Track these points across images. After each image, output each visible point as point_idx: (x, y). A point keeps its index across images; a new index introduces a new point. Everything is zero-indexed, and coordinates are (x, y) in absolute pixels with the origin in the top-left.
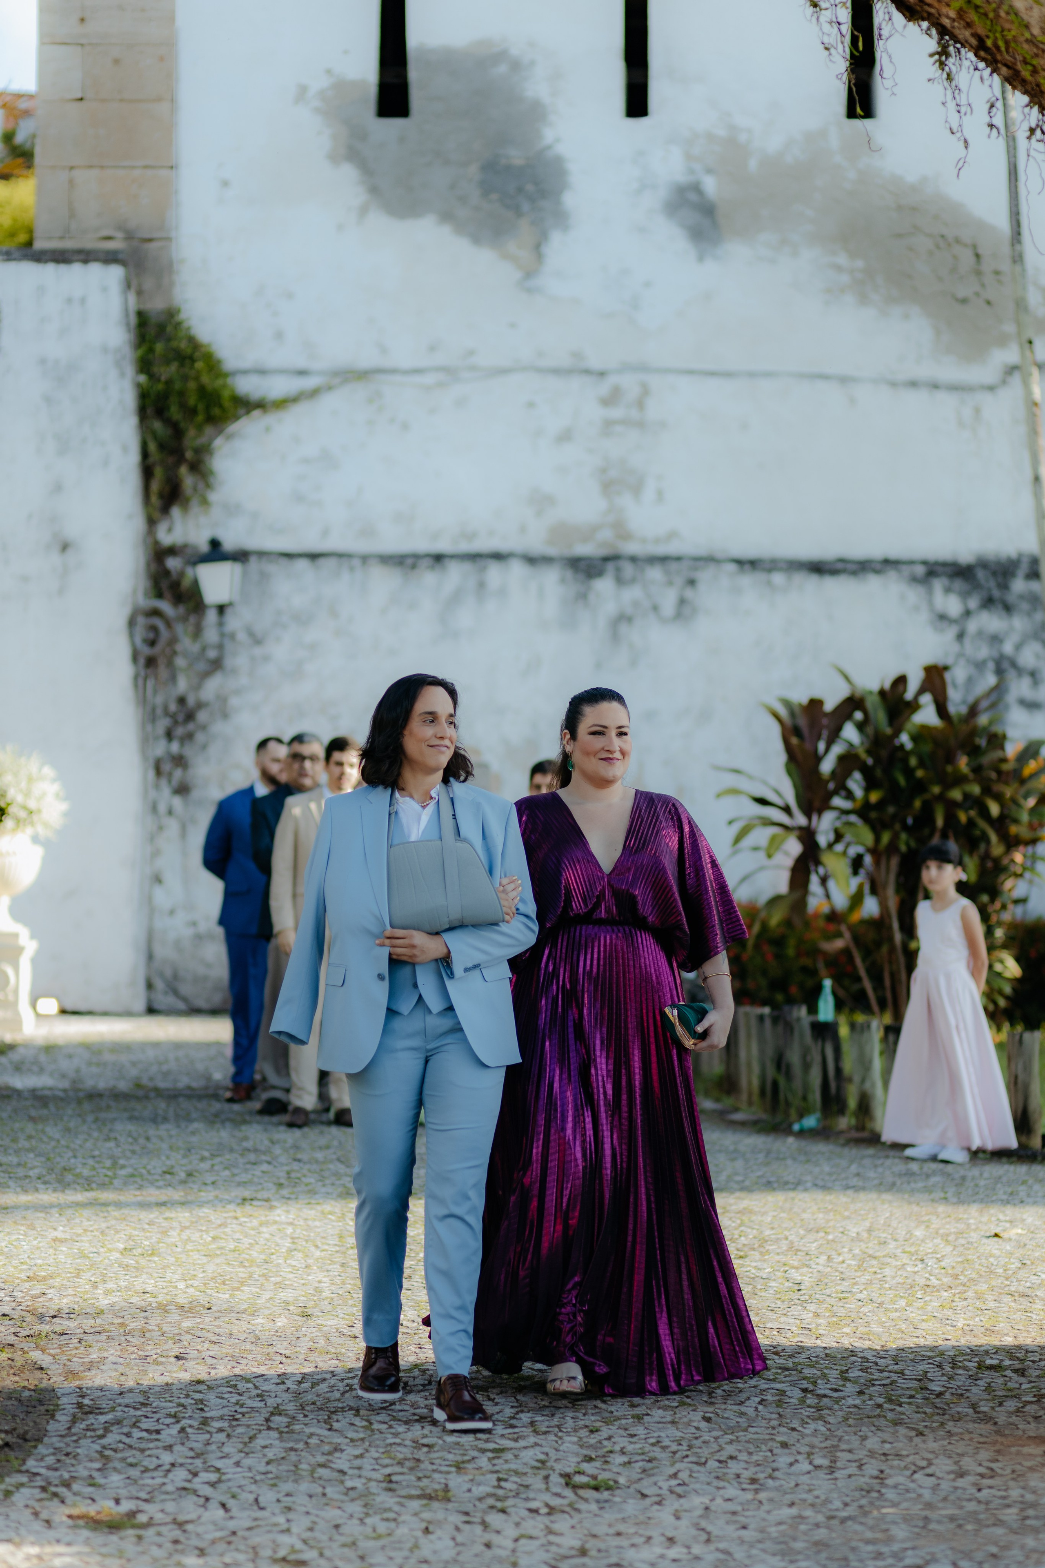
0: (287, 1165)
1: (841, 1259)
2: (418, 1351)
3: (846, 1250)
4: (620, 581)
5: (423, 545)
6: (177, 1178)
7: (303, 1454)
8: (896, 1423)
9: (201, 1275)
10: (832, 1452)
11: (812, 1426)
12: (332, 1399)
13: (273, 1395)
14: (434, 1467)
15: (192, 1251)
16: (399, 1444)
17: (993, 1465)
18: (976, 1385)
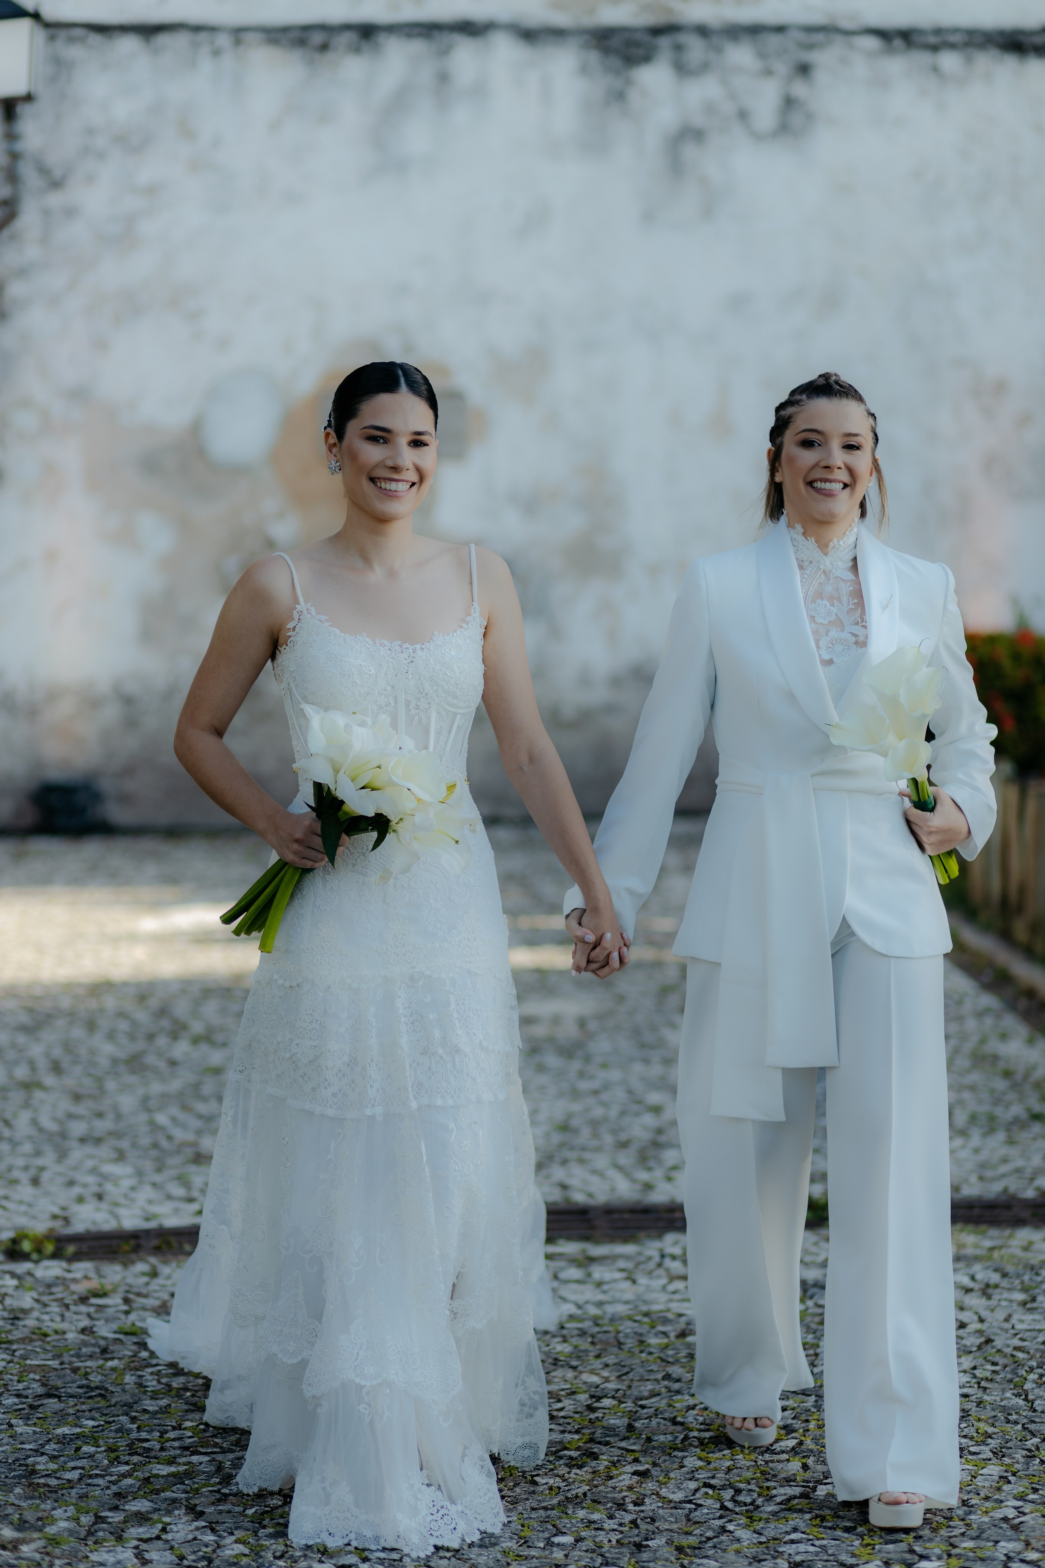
4: (681, 69)
5: (339, 10)
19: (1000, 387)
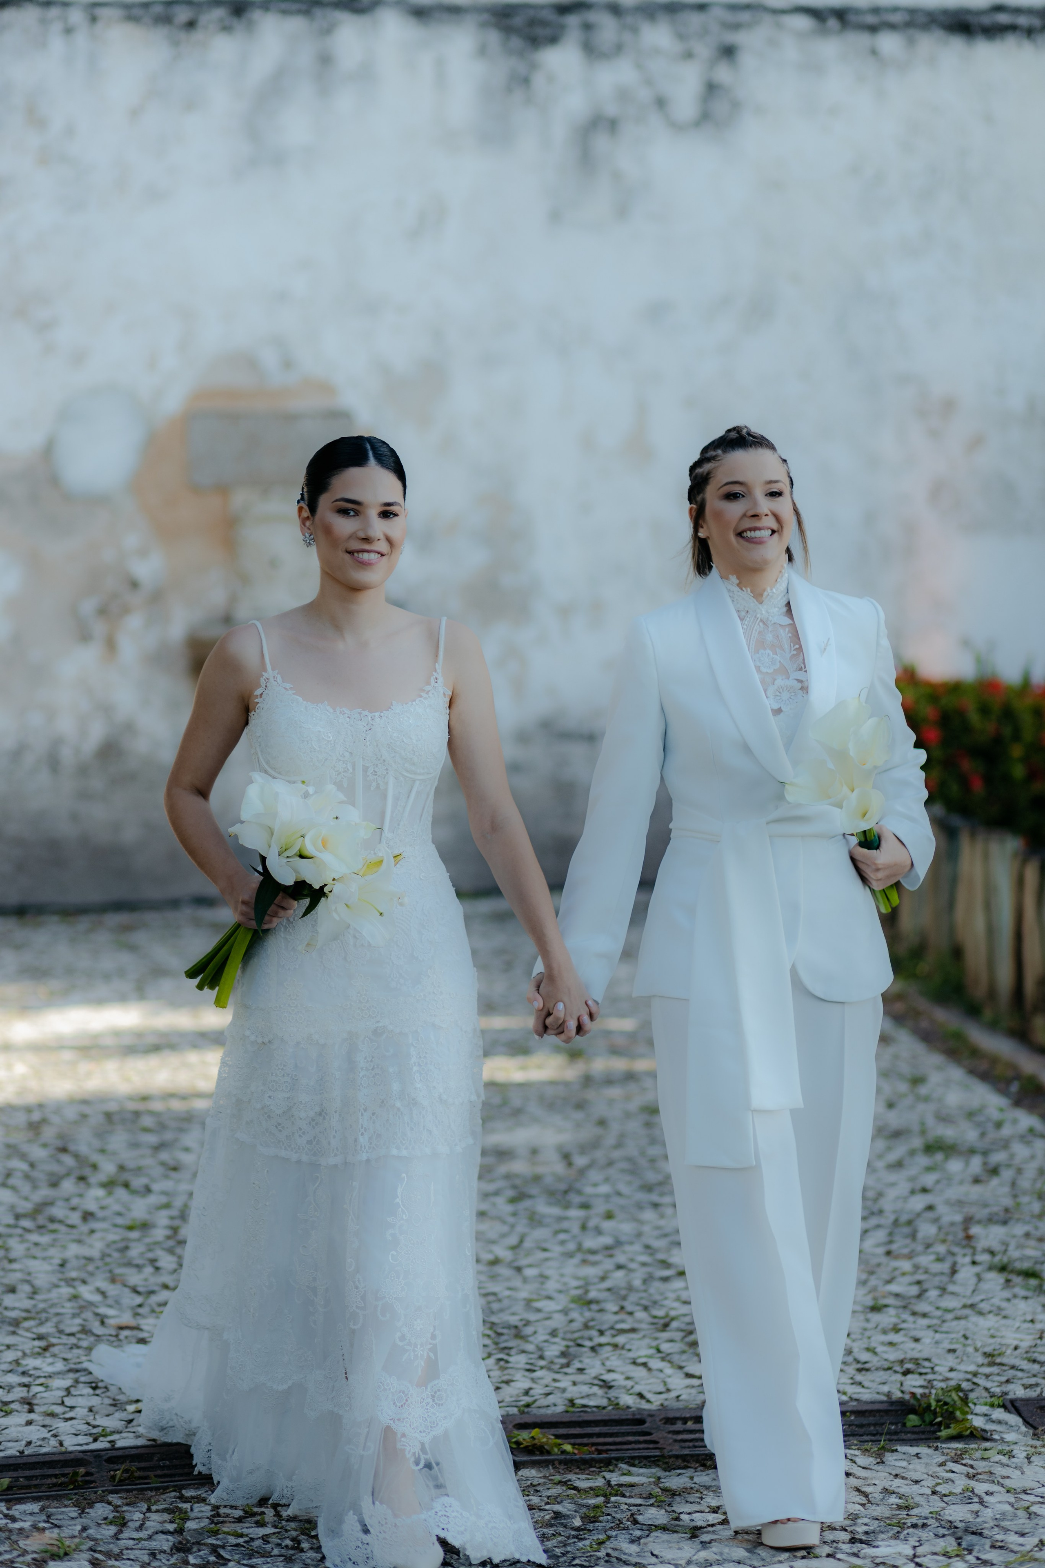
19: (949, 406)
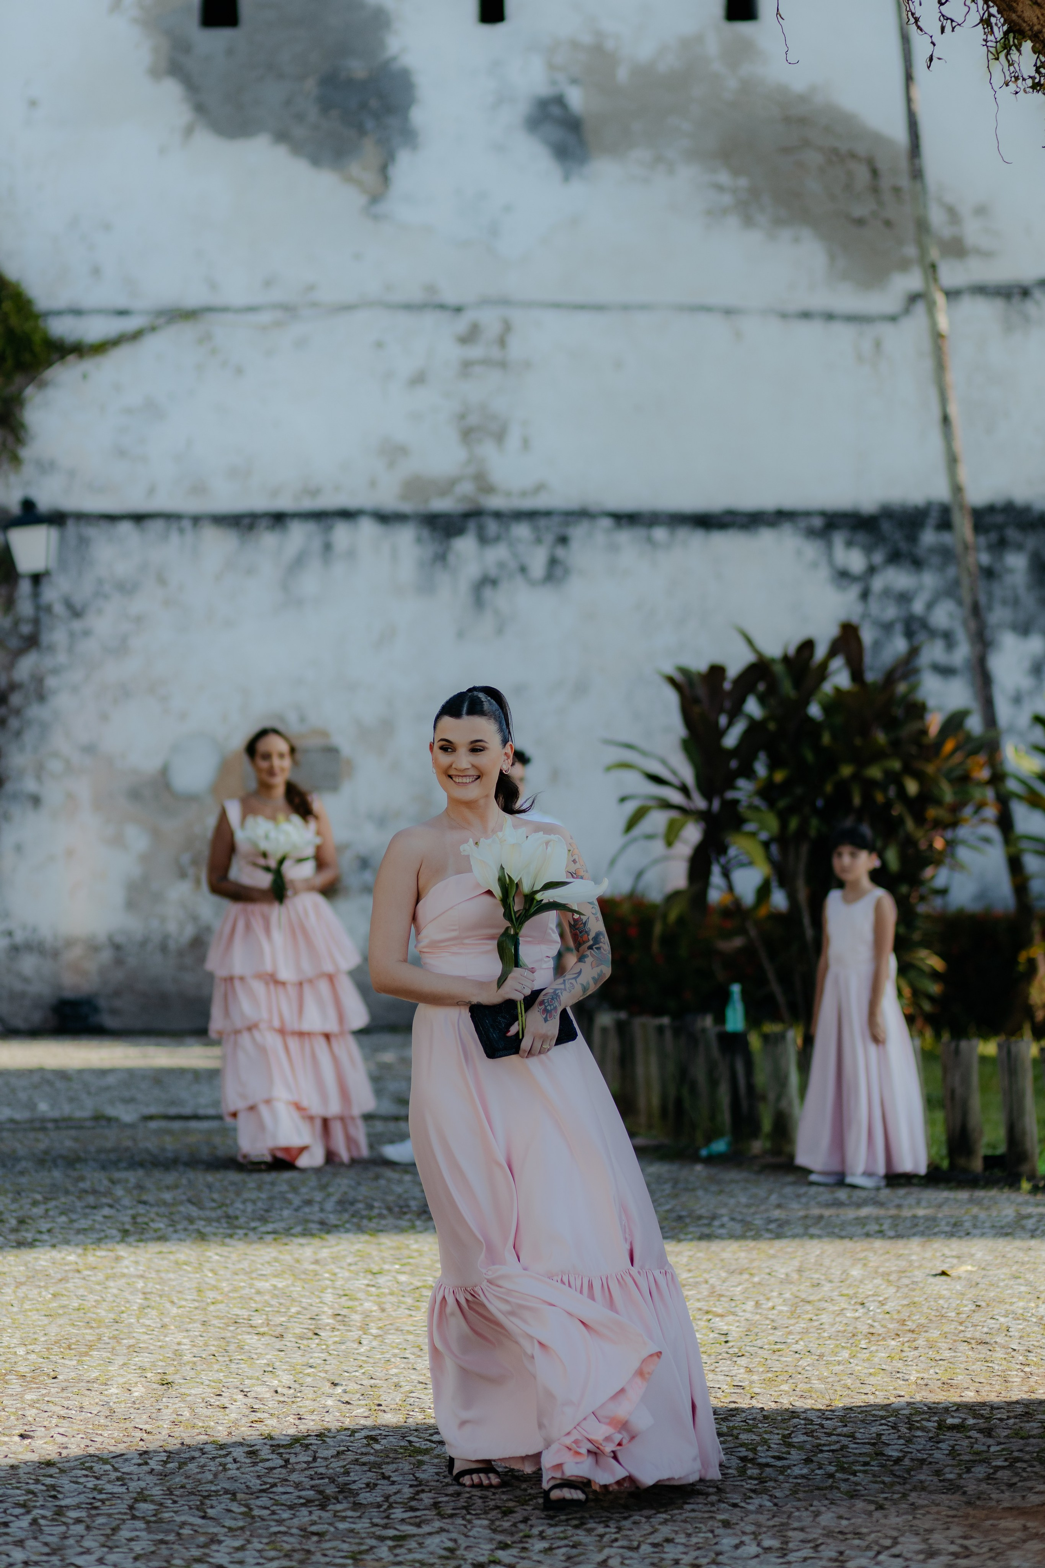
0: (131, 1208)
1: (770, 1304)
2: (297, 1422)
3: (775, 1294)
4: (483, 540)
5: (260, 503)
6: (7, 1225)
7: (175, 1547)
8: (853, 1495)
9: (43, 1339)
10: (781, 1531)
11: (757, 1501)
12: (204, 1481)
13: (135, 1477)
14: (328, 1559)
15: (30, 1310)
16: (285, 1533)
17: (967, 1543)
18: (938, 1448)
